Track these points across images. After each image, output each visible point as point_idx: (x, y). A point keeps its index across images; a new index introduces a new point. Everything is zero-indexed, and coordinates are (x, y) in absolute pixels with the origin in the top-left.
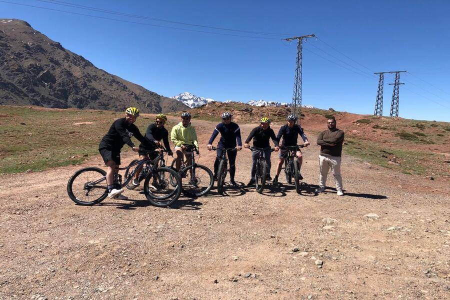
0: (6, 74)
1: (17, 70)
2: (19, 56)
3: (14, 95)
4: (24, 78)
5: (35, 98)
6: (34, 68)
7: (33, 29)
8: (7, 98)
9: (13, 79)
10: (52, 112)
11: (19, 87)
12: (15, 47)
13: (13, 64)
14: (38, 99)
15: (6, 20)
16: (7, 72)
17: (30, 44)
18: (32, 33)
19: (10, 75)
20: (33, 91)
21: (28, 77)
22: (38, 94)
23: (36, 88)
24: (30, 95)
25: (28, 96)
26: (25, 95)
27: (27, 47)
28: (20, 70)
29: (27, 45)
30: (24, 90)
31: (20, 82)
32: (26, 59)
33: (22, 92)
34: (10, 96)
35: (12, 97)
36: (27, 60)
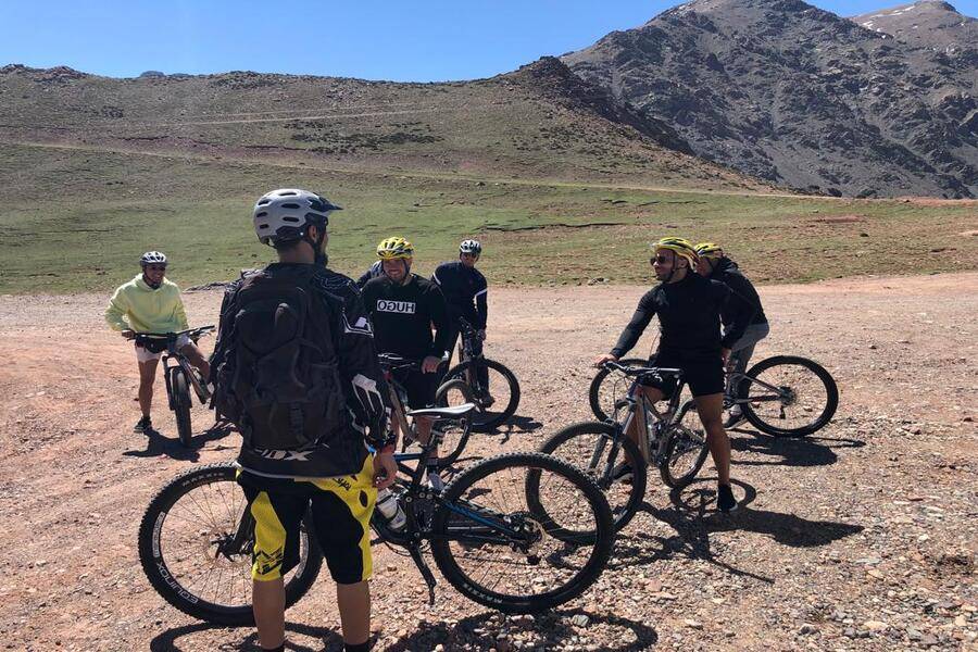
0: (891, 128)
1: (916, 116)
2: (923, 82)
3: (904, 171)
4: (930, 131)
5: (950, 173)
6: (955, 105)
7: (959, 16)
8: (887, 178)
9: (906, 135)
10: (948, 207)
11: (916, 153)
12: (916, 65)
13: (907, 105)
14: (958, 175)
15: (901, 8)
16: (893, 122)
17: (950, 52)
18: (958, 24)
19: (899, 129)
20: (947, 157)
21: (938, 127)
22: (960, 164)
23: (955, 151)
24: (940, 167)
25: (934, 171)
26: (929, 169)
27: (943, 59)
28: (923, 114)
29: (943, 55)
30: (928, 158)
31: (920, 142)
32: (937, 87)
33: (921, 162)
34: (894, 174)
35: (899, 175)
36: (938, 90)
